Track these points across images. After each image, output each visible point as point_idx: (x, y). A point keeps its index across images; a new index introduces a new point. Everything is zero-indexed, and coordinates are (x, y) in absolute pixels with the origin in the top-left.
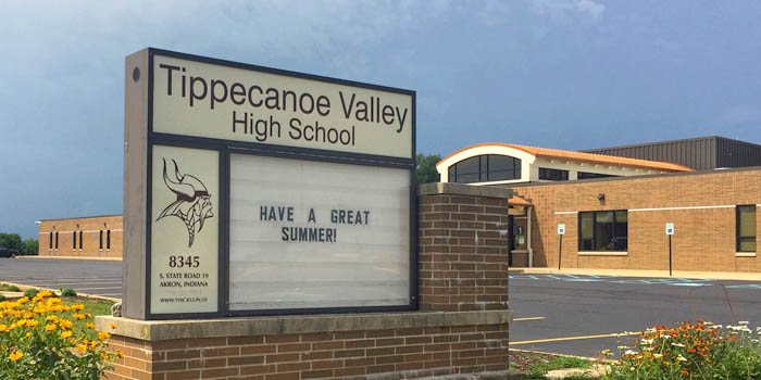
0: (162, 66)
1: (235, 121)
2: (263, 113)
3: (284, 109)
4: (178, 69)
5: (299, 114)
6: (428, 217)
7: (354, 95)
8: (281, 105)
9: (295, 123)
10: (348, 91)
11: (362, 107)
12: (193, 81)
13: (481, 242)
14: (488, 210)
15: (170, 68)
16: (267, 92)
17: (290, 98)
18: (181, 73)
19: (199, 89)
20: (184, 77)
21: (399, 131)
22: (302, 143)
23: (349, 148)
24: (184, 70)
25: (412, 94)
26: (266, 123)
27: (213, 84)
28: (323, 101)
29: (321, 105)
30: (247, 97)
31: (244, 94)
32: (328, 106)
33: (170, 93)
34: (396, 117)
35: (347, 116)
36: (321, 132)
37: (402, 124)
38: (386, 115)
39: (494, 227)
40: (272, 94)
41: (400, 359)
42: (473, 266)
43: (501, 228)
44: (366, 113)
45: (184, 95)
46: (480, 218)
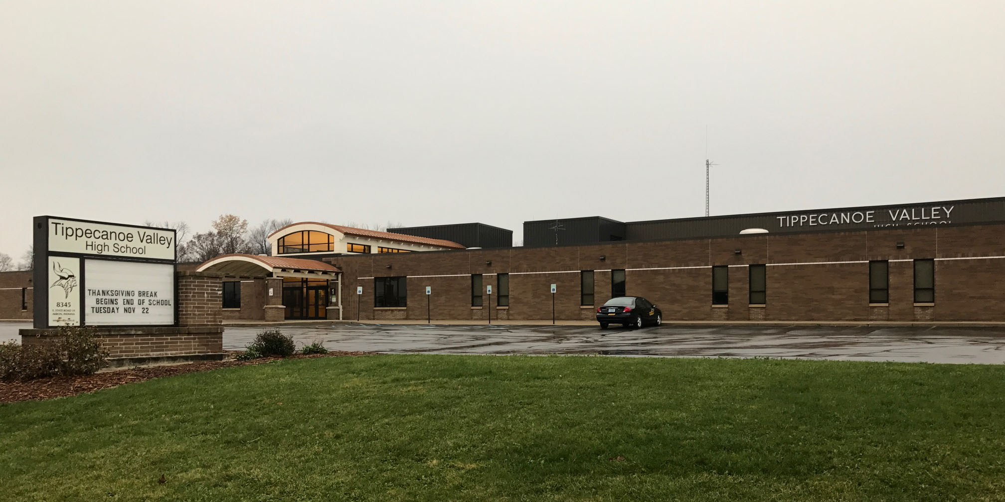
0: (53, 223)
1: (87, 245)
2: (101, 241)
3: (111, 239)
4: (60, 224)
5: (118, 241)
6: (182, 285)
7: (145, 233)
8: (109, 237)
9: (116, 246)
10: (142, 231)
11: (149, 237)
12: (67, 229)
13: (208, 297)
14: (211, 283)
15: (56, 224)
16: (102, 232)
17: (113, 235)
18: (61, 226)
19: (70, 232)
20: (63, 227)
21: (168, 248)
22: (119, 254)
23: (143, 256)
24: (63, 224)
25: (175, 231)
26: (102, 246)
27: (77, 230)
28: (129, 236)
29: (129, 237)
30: (92, 235)
31: (91, 233)
32: (132, 237)
33: (56, 234)
34: (166, 241)
35: (142, 241)
36: (128, 249)
37: (169, 244)
38: (161, 240)
39: (215, 290)
40: (105, 233)
41: (167, 346)
42: (204, 307)
43: (219, 290)
44: (150, 240)
45: (63, 235)
46: (207, 286)
